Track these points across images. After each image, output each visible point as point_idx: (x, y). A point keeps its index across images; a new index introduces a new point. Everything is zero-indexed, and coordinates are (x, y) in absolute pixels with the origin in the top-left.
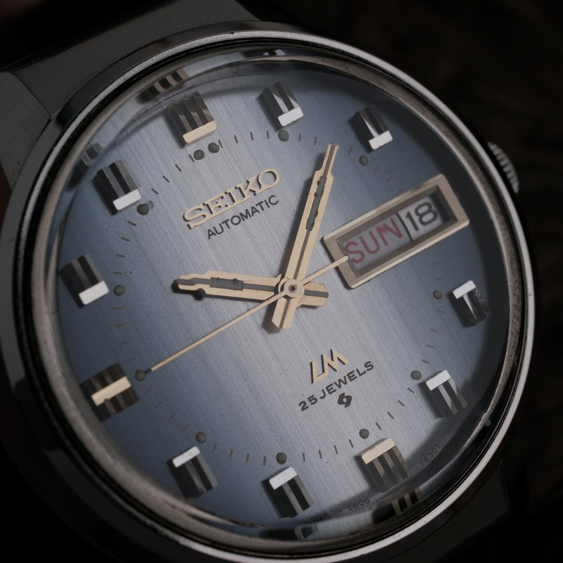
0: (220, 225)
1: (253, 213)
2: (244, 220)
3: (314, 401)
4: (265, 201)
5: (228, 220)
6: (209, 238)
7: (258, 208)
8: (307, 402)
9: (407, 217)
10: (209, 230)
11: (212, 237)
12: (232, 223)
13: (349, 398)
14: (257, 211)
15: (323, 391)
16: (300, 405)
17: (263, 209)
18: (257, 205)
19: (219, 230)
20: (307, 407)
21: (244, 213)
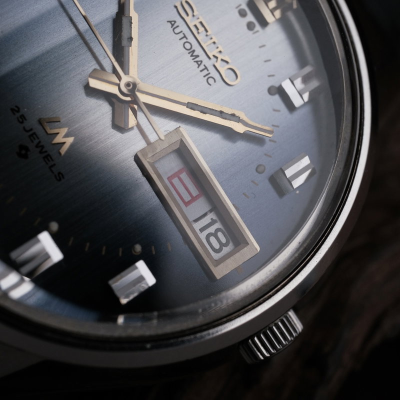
0: (181, 32)
1: (197, 62)
2: (189, 53)
3: (21, 120)
4: (209, 73)
5: (187, 39)
6: (168, 22)
7: (202, 67)
8: (20, 114)
9: (212, 219)
10: (175, 22)
11: (170, 25)
12: (185, 43)
13: (25, 156)
14: (199, 65)
15: (31, 130)
16: (16, 107)
17: (201, 71)
18: (205, 66)
19: (177, 31)
20: (14, 114)
21: (195, 54)
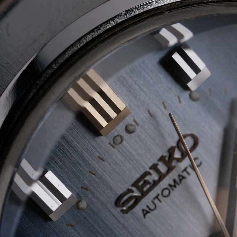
0: (152, 202)
1: (180, 180)
2: (173, 190)
5: (158, 195)
6: (145, 217)
7: (185, 174)
10: (143, 210)
11: (148, 215)
14: (184, 178)
17: (189, 174)
18: (183, 171)
19: (152, 207)
21: (172, 183)
